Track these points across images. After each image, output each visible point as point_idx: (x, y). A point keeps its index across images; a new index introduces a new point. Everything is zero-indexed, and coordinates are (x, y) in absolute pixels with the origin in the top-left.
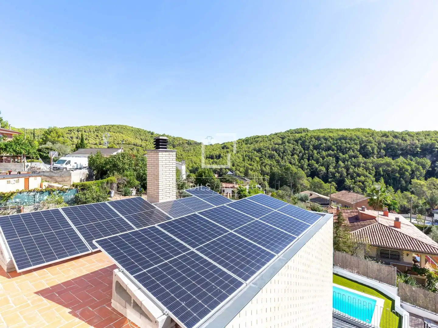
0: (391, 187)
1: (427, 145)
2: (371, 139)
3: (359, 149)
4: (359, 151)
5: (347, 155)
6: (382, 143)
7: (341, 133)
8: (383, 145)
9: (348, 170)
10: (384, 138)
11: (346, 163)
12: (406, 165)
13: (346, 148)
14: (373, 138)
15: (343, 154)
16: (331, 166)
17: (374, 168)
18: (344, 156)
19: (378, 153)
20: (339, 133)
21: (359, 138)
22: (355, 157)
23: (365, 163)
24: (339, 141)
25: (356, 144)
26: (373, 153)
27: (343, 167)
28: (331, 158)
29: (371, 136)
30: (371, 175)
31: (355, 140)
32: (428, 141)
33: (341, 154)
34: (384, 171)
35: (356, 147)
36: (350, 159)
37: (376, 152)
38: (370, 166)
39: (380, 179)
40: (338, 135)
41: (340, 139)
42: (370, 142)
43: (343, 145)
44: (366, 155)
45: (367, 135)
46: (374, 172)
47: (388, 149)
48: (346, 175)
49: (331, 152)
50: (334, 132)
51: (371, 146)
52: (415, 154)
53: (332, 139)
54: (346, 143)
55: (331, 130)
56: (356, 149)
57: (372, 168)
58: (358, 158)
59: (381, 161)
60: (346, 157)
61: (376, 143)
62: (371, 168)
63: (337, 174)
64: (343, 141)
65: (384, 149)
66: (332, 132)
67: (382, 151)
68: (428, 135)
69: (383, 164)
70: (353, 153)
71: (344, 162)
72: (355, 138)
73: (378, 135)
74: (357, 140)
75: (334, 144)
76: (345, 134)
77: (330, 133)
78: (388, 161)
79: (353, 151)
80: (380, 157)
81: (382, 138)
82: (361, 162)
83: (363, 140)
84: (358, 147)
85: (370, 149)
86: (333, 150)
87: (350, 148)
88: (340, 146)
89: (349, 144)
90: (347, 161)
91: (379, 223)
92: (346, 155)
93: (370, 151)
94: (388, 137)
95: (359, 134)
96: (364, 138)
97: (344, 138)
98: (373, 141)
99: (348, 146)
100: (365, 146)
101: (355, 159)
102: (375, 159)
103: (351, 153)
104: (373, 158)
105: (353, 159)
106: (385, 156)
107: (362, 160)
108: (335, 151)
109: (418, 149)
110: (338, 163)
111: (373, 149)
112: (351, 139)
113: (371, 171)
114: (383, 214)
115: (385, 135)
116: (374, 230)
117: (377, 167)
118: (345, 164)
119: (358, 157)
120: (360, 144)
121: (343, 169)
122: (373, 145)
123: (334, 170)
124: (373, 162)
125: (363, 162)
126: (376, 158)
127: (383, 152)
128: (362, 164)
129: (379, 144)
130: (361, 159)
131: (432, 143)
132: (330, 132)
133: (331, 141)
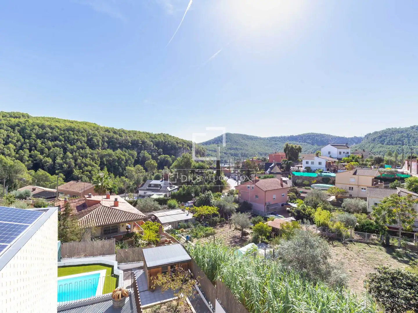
0: (112, 174)
1: (135, 140)
2: (96, 132)
3: (86, 141)
4: (87, 143)
5: (75, 147)
6: (105, 137)
7: (68, 124)
8: (106, 139)
9: (76, 160)
10: (107, 133)
11: (74, 154)
12: (123, 156)
13: (74, 139)
14: (98, 132)
15: (71, 145)
16: (58, 157)
17: (99, 158)
18: (72, 147)
19: (103, 145)
20: (66, 124)
21: (86, 131)
22: (83, 148)
23: (92, 154)
24: (66, 132)
25: (83, 136)
26: (98, 145)
27: (71, 158)
28: (58, 149)
29: (96, 130)
30: (97, 164)
31: (82, 132)
32: (135, 138)
33: (69, 145)
34: (107, 161)
35: (84, 139)
36: (78, 150)
37: (100, 145)
38: (96, 156)
39: (104, 168)
40: (66, 125)
41: (68, 130)
42: (96, 135)
43: (71, 137)
44: (93, 147)
45: (93, 129)
46: (99, 162)
47: (110, 142)
48: (75, 166)
49: (58, 142)
50: (61, 122)
51: (96, 139)
52: (128, 148)
53: (59, 129)
54: (73, 135)
55: (57, 120)
56: (84, 141)
57: (98, 158)
58: (85, 150)
59: (105, 152)
60: (74, 148)
61: (100, 137)
62: (96, 158)
63: (65, 165)
64: (71, 132)
65: (107, 142)
66: (59, 122)
67: (106, 144)
68: (136, 134)
69: (106, 155)
70: (80, 145)
71: (72, 153)
72: (82, 130)
73: (102, 130)
74: (84, 133)
75: (61, 135)
76: (73, 125)
77: (57, 123)
78: (110, 152)
79: (81, 143)
80: (104, 149)
81: (106, 132)
82: (88, 153)
83: (90, 133)
84: (85, 139)
85: (96, 141)
86: (60, 141)
87: (78, 140)
88: (68, 137)
89: (77, 136)
90: (76, 152)
91: (103, 206)
92: (74, 146)
93: (96, 144)
94: (109, 132)
95: (86, 127)
96: (91, 131)
97: (73, 130)
98: (98, 135)
99: (76, 137)
100: (92, 138)
101: (82, 150)
102: (100, 151)
103: (79, 144)
104: (98, 150)
105: (81, 150)
106: (108, 148)
107: (89, 151)
108: (63, 142)
109: (130, 144)
110: (66, 154)
111: (98, 141)
112: (79, 131)
113: (97, 161)
114: (106, 198)
115: (107, 130)
116: (99, 213)
117: (102, 157)
118: (73, 155)
119: (85, 149)
120: (87, 137)
121: (71, 160)
122: (98, 138)
123: (61, 161)
124: (98, 154)
125: (90, 153)
126: (100, 149)
127: (106, 145)
128: (89, 155)
129: (103, 138)
130: (88, 150)
131: (138, 140)
132: (57, 121)
133: (58, 131)
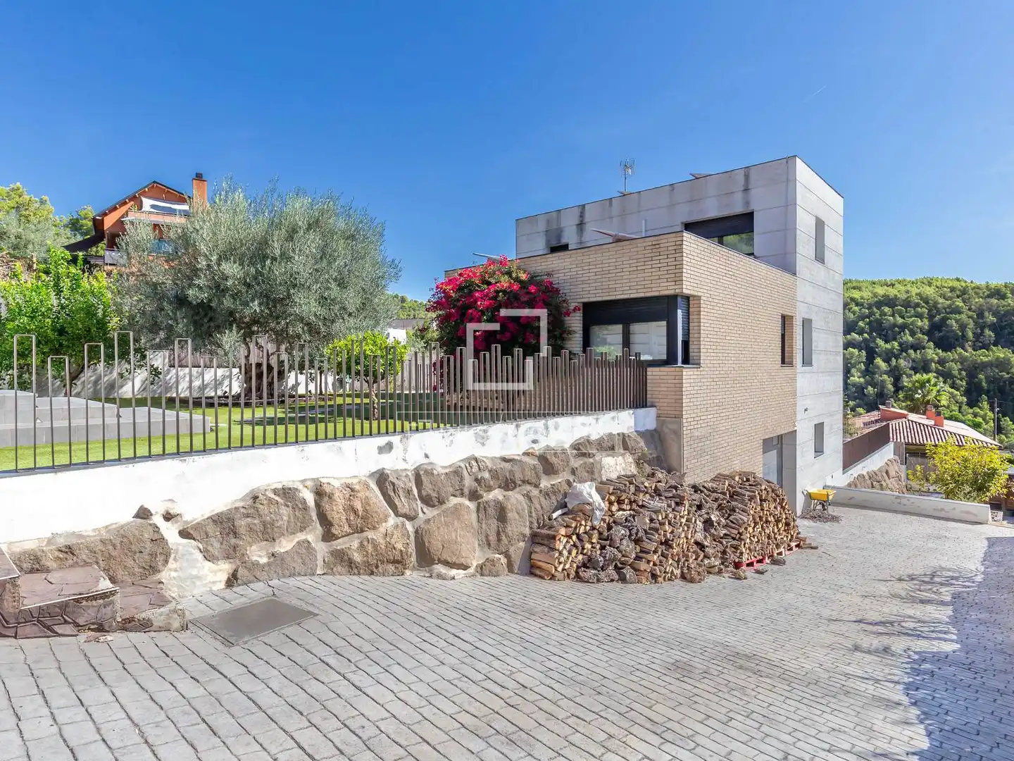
0: (1007, 418)
2: (959, 303)
3: (926, 327)
4: (929, 333)
5: (896, 344)
6: (986, 314)
7: (881, 291)
8: (991, 318)
9: (897, 380)
10: (994, 301)
11: (894, 361)
13: (895, 325)
14: (964, 302)
15: (886, 342)
16: (853, 371)
17: (964, 373)
18: (888, 346)
19: (977, 336)
20: (876, 290)
21: (927, 303)
22: (916, 347)
23: (941, 362)
24: (875, 310)
25: (920, 316)
26: (964, 336)
27: (886, 373)
28: (856, 351)
29: (958, 297)
30: (958, 390)
31: (918, 305)
33: (880, 342)
34: (989, 381)
35: (920, 323)
36: (904, 354)
37: (970, 335)
38: (955, 367)
39: (978, 401)
40: (875, 295)
41: (879, 304)
42: (958, 311)
43: (887, 320)
44: (946, 343)
45: (950, 294)
46: (964, 383)
47: (1002, 328)
48: (894, 392)
49: (857, 336)
50: (864, 289)
51: (957, 321)
53: (857, 305)
54: (893, 315)
56: (921, 329)
57: (960, 374)
58: (923, 351)
59: (983, 356)
60: (893, 348)
61: (970, 313)
62: (956, 373)
63: (870, 388)
64: (886, 309)
65: (993, 327)
66: (859, 289)
67: (988, 332)
69: (990, 364)
70: (911, 339)
71: (887, 361)
72: (917, 301)
73: (976, 293)
74: (923, 307)
75: (862, 318)
76: (892, 292)
77: (853, 291)
78: (1002, 356)
79: (913, 334)
80: (981, 348)
81: (988, 300)
82: (932, 360)
83: (939, 306)
84: (925, 324)
85: (955, 326)
86: (861, 333)
87: (903, 327)
88: (879, 322)
89: (903, 317)
90: (897, 357)
92: (893, 344)
93: (957, 334)
94: (1003, 297)
95: (929, 291)
96: (941, 300)
97: (890, 302)
98: (965, 309)
99: (900, 320)
100: (944, 320)
101: (915, 351)
102: (969, 353)
103: (908, 338)
104: (962, 351)
105: (911, 352)
106: (995, 344)
107: (934, 355)
108: (866, 335)
110: (872, 363)
111: (963, 327)
112: (907, 304)
113: (958, 382)
115: (997, 293)
117: (973, 370)
118: (890, 365)
119: (924, 348)
120: (931, 317)
121: (885, 377)
122: (963, 316)
123: (862, 380)
124: (962, 360)
125: (936, 358)
126: (970, 350)
127: (990, 336)
128: (933, 364)
129: (981, 315)
130: (932, 353)
132: (854, 288)
133: (856, 309)
